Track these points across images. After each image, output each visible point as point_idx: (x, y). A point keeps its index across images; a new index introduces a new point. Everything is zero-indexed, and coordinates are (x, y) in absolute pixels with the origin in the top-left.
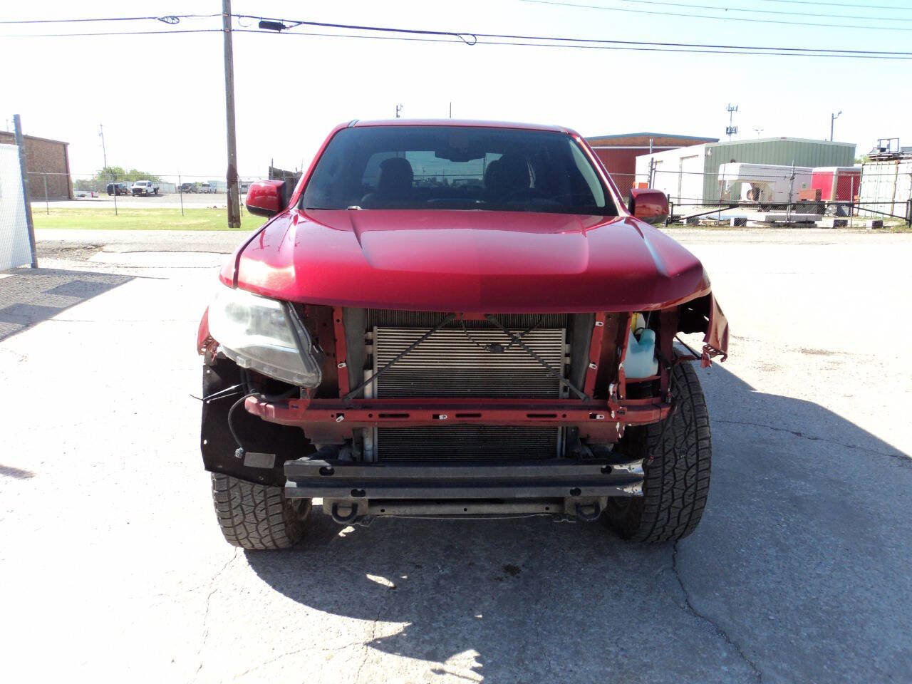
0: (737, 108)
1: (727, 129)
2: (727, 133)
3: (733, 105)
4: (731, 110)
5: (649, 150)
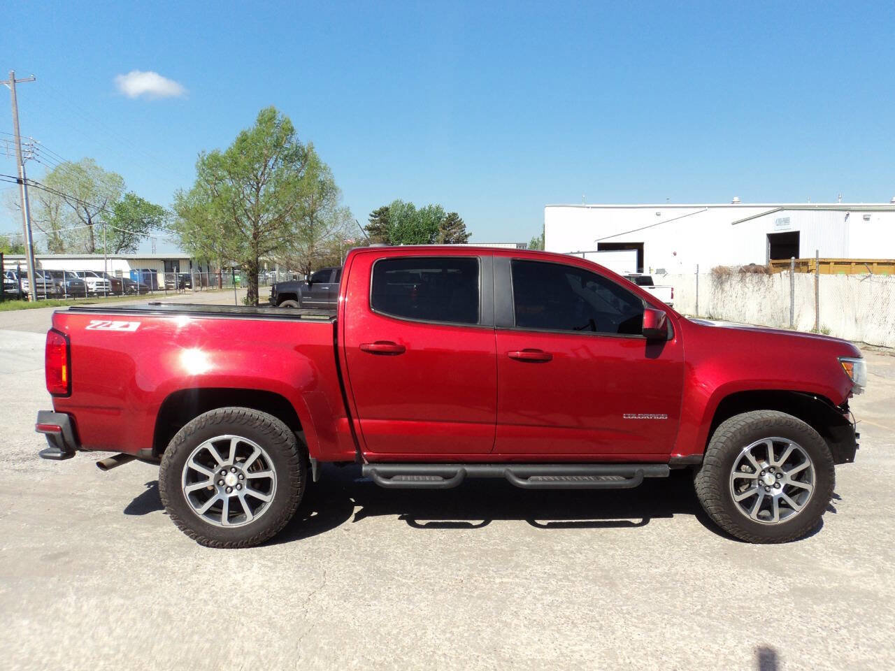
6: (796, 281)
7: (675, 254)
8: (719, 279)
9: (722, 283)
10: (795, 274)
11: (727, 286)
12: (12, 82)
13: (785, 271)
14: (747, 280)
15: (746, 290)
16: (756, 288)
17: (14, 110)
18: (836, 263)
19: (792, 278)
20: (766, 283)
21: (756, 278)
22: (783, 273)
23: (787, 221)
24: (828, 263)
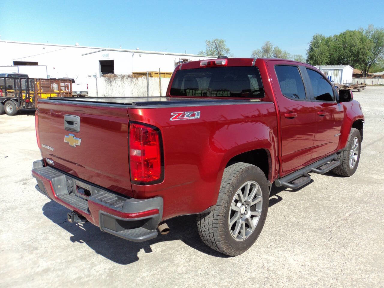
6: (150, 81)
7: (54, 68)
8: (109, 80)
9: (111, 82)
10: (149, 78)
11: (113, 83)
13: (144, 77)
14: (125, 80)
15: (124, 85)
16: (129, 84)
18: (167, 74)
19: (147, 80)
20: (134, 82)
21: (129, 80)
22: (143, 77)
23: (107, 55)
24: (164, 74)
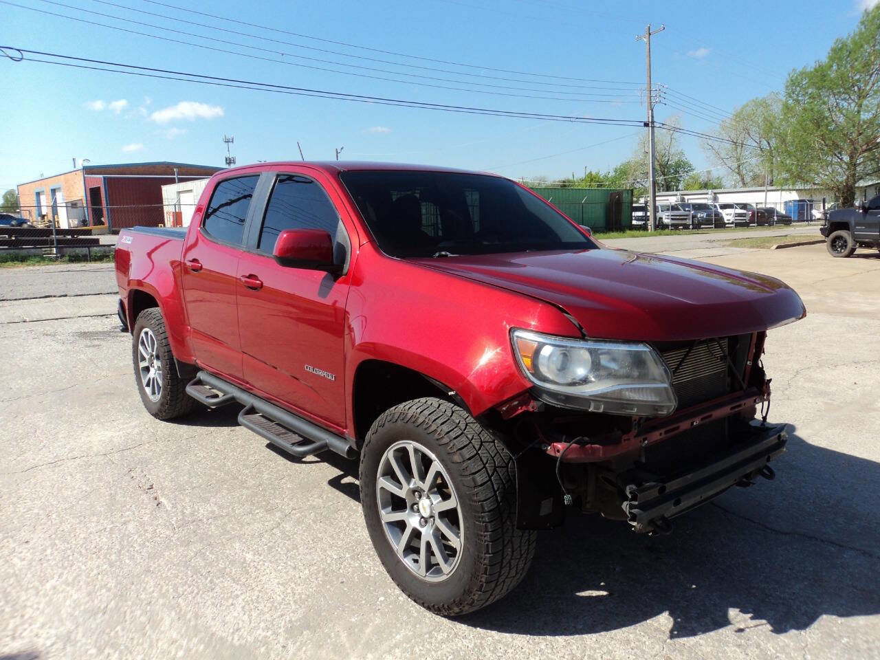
0: (233, 139)
1: (226, 159)
2: (227, 163)
3: (229, 137)
4: (227, 142)
5: (174, 178)
12: (647, 36)
17: (647, 61)
